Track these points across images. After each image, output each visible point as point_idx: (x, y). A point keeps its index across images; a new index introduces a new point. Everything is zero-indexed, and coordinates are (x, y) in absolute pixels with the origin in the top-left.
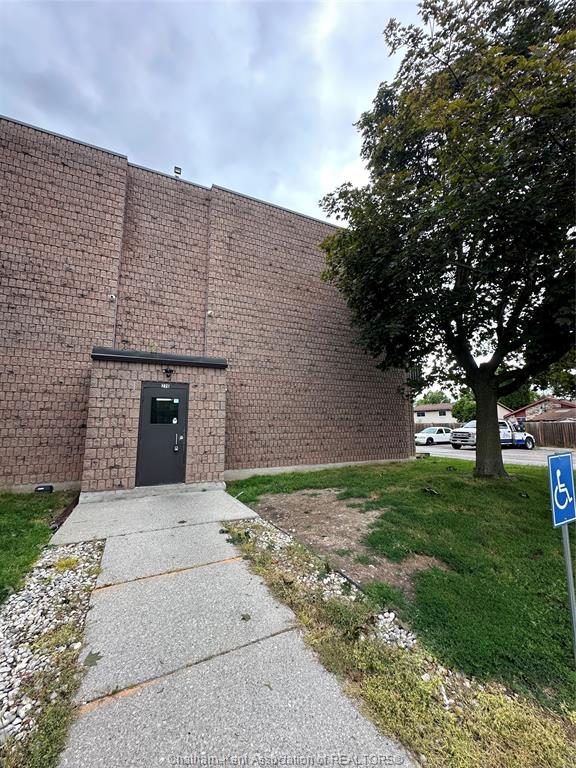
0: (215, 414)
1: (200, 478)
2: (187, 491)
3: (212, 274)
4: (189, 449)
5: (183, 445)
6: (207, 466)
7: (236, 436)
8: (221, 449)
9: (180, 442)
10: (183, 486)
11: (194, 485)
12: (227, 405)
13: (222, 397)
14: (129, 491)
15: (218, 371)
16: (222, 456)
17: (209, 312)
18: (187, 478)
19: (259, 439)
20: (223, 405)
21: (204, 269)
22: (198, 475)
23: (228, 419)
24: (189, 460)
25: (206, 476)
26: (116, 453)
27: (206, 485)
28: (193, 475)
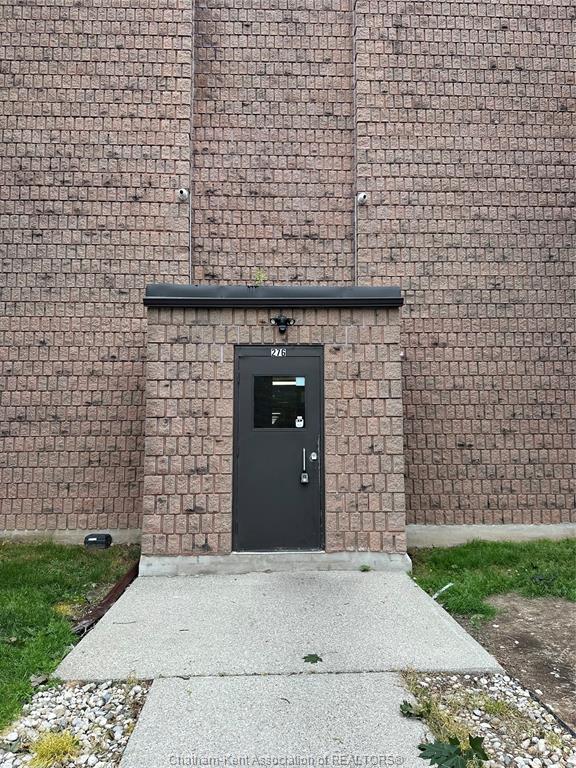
0: (379, 405)
1: (356, 543)
2: (329, 569)
3: (364, 114)
4: (330, 481)
5: (318, 470)
6: (368, 517)
7: (427, 452)
8: (397, 483)
9: (312, 465)
10: (320, 556)
11: (345, 556)
12: (405, 387)
13: (393, 371)
14: (220, 559)
15: (382, 314)
16: (400, 499)
17: (361, 196)
18: (330, 540)
19: (480, 461)
20: (397, 388)
21: (346, 108)
22: (350, 535)
23: (408, 418)
24: (331, 504)
25: (368, 538)
26: (196, 483)
27: (368, 559)
28: (341, 535)
